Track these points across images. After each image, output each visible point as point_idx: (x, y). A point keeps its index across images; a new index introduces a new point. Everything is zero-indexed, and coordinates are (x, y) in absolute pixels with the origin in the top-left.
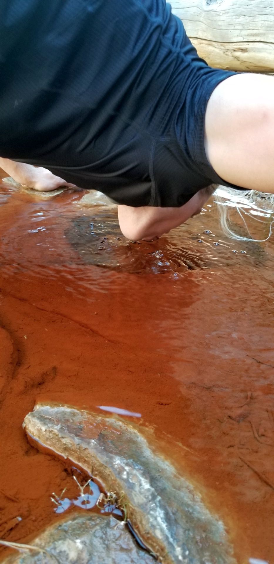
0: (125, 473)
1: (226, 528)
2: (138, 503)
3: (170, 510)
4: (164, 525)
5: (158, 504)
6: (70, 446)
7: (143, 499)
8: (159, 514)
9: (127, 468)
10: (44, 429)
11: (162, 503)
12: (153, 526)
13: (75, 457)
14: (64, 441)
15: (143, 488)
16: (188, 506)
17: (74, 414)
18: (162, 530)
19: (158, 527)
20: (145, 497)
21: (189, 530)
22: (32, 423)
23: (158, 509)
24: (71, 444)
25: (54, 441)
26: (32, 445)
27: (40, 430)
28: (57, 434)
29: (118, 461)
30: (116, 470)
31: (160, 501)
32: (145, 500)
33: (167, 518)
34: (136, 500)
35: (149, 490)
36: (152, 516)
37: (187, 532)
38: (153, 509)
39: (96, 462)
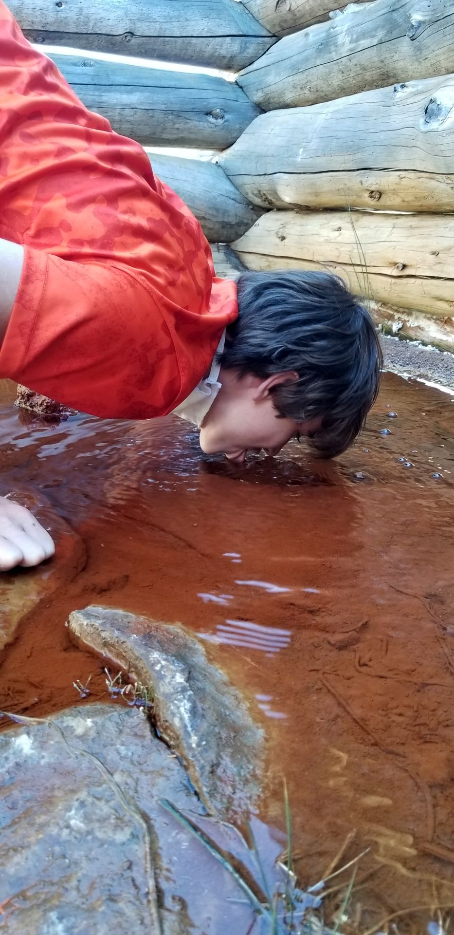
0: (159, 665)
1: (265, 736)
2: (164, 692)
3: (199, 705)
4: (186, 716)
5: (187, 697)
6: (109, 639)
7: (170, 690)
8: (185, 705)
9: (163, 663)
10: (85, 623)
11: (193, 697)
12: (173, 714)
13: (114, 653)
14: (103, 634)
15: (175, 681)
16: (227, 708)
17: (127, 616)
18: (182, 719)
19: (178, 715)
20: (173, 688)
21: (215, 726)
22: (75, 618)
23: (185, 701)
24: (110, 637)
25: (94, 636)
26: (74, 643)
27: (81, 625)
28: (98, 627)
29: (155, 655)
30: (150, 662)
31: (190, 696)
32: (172, 690)
33: (193, 711)
34: (162, 690)
35: (181, 683)
36: (175, 705)
37: (212, 727)
38: (180, 701)
39: (132, 655)
